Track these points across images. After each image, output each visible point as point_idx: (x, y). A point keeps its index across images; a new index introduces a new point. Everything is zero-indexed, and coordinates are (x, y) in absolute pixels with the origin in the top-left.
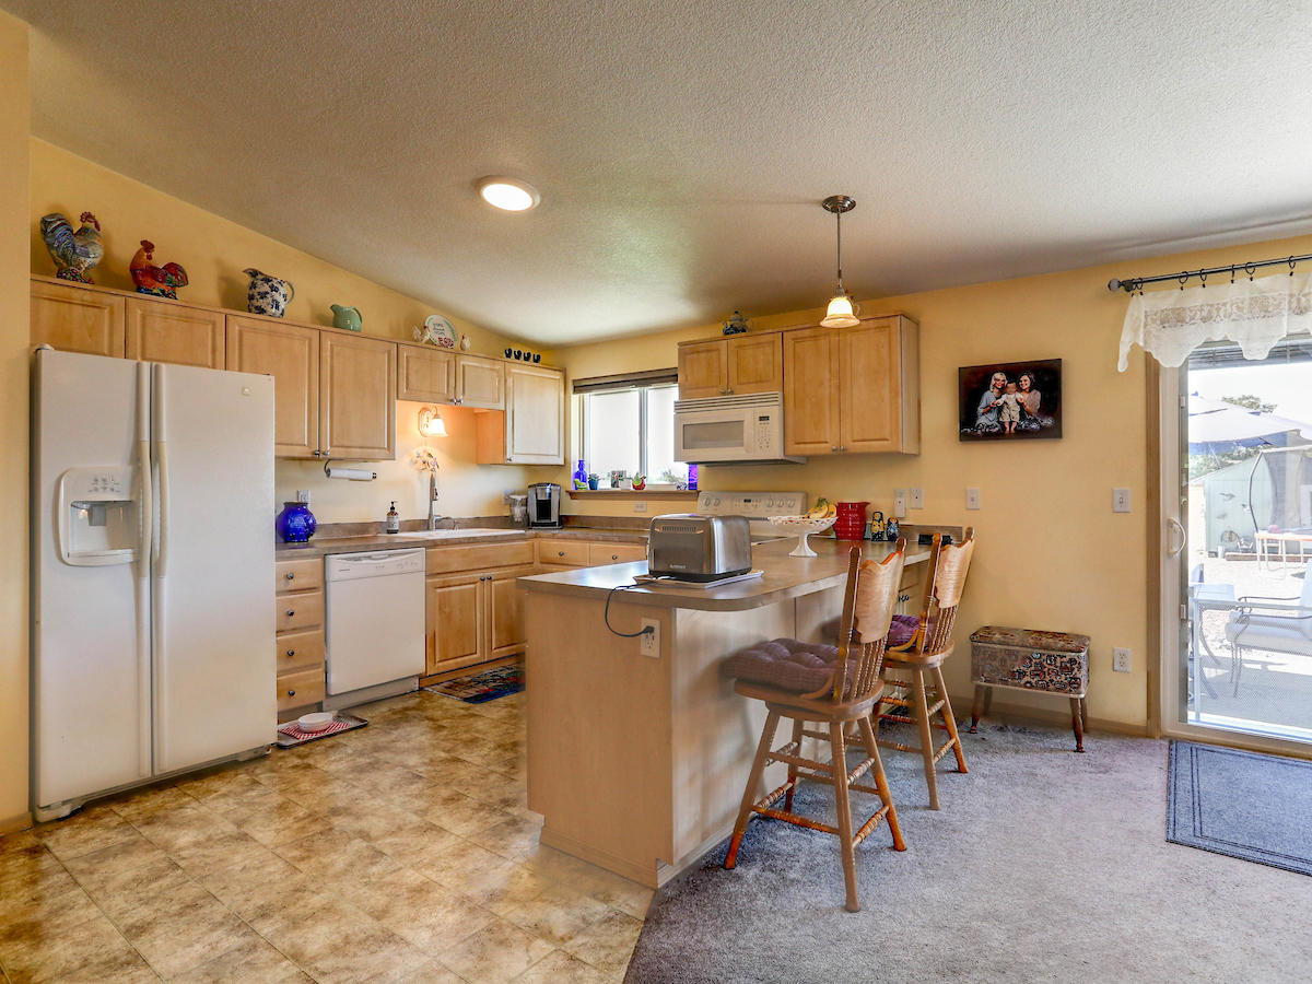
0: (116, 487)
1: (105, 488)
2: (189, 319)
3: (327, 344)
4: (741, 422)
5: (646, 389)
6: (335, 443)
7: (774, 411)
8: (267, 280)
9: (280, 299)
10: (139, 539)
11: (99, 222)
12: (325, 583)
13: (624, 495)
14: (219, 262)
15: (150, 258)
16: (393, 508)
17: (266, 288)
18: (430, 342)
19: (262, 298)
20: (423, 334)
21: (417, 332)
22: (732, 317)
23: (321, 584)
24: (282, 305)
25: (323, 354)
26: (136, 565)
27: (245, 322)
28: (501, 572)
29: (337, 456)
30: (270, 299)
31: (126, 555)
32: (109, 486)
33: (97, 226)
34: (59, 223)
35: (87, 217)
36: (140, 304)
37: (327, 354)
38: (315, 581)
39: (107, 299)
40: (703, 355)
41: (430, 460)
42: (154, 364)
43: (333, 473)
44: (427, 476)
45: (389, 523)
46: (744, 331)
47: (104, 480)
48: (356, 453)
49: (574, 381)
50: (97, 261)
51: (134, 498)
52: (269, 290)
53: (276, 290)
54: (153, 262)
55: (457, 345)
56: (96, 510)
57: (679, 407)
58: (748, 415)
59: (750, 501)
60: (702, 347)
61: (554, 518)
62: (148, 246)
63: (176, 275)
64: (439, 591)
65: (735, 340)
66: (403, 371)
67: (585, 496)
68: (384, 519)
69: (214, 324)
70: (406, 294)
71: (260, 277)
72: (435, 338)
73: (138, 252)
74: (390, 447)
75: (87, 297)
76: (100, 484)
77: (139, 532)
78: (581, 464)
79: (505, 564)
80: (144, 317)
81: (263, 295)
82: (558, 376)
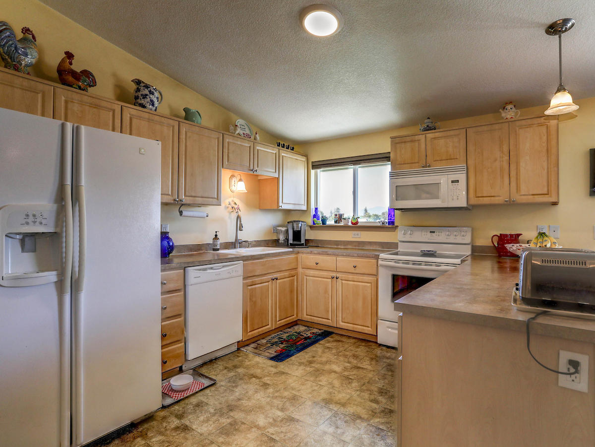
0: (44, 222)
1: (35, 222)
2: (97, 106)
3: (183, 130)
4: (438, 184)
5: (357, 166)
6: (187, 194)
7: (462, 177)
8: (147, 86)
9: (155, 100)
10: (62, 263)
11: (36, 35)
12: (185, 286)
13: (346, 228)
14: (114, 75)
15: (71, 64)
16: (216, 235)
17: (146, 92)
18: (239, 134)
19: (144, 98)
20: (235, 130)
21: (232, 128)
22: (426, 121)
23: (182, 287)
24: (156, 104)
25: (181, 137)
26: (60, 285)
27: (134, 112)
28: (282, 274)
29: (188, 202)
30: (149, 100)
31: (51, 276)
32: (38, 220)
33: (34, 37)
34: (4, 27)
35: (26, 30)
36: (64, 93)
37: (183, 136)
38: (179, 285)
39: (40, 87)
40: (408, 145)
41: (236, 206)
42: (76, 125)
43: (184, 213)
44: (234, 216)
45: (215, 245)
46: (435, 129)
47: (34, 216)
48: (199, 200)
49: (312, 162)
50: (34, 61)
51: (58, 230)
52: (148, 93)
53: (153, 94)
54: (73, 67)
55: (252, 137)
56: (27, 239)
57: (392, 175)
58: (444, 180)
59: (434, 232)
60: (408, 139)
61: (303, 241)
62: (69, 56)
63: (89, 78)
64: (249, 287)
65: (430, 135)
66: (226, 151)
67: (319, 228)
68: (211, 242)
69: (114, 111)
70: (223, 107)
71: (142, 85)
72: (241, 132)
73: (63, 59)
74: (218, 198)
75: (26, 83)
76: (31, 219)
77: (62, 258)
78: (316, 209)
79: (283, 270)
80: (66, 102)
81: (145, 96)
82: (304, 159)
